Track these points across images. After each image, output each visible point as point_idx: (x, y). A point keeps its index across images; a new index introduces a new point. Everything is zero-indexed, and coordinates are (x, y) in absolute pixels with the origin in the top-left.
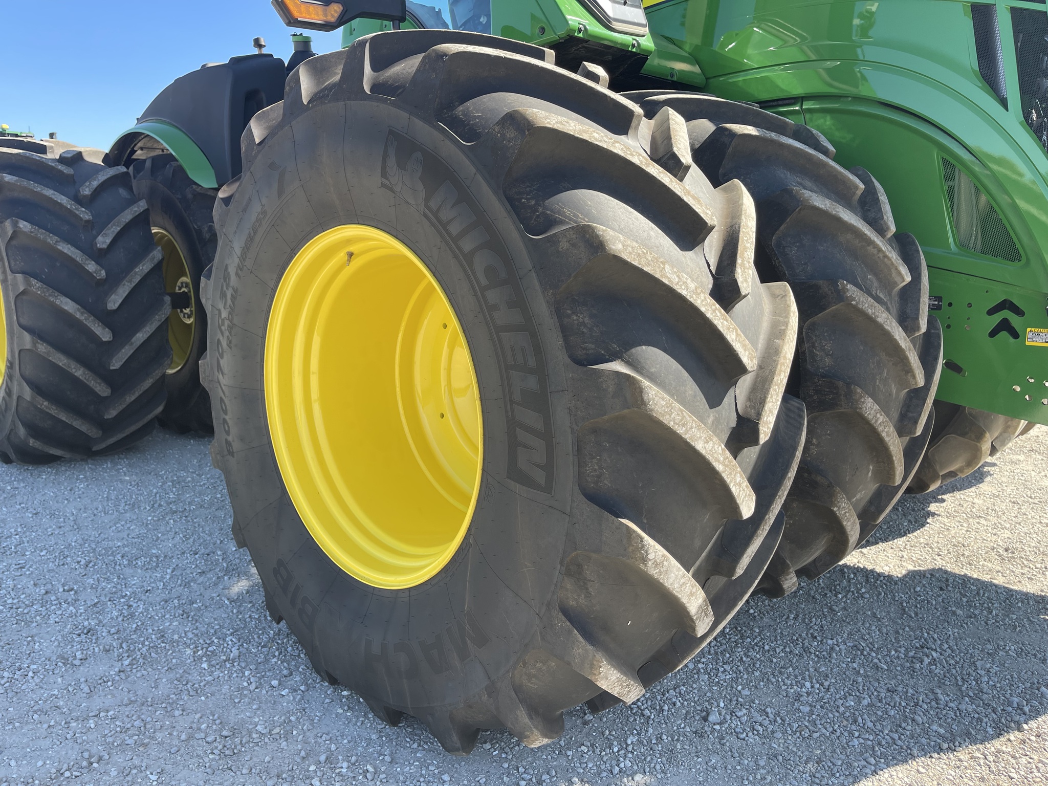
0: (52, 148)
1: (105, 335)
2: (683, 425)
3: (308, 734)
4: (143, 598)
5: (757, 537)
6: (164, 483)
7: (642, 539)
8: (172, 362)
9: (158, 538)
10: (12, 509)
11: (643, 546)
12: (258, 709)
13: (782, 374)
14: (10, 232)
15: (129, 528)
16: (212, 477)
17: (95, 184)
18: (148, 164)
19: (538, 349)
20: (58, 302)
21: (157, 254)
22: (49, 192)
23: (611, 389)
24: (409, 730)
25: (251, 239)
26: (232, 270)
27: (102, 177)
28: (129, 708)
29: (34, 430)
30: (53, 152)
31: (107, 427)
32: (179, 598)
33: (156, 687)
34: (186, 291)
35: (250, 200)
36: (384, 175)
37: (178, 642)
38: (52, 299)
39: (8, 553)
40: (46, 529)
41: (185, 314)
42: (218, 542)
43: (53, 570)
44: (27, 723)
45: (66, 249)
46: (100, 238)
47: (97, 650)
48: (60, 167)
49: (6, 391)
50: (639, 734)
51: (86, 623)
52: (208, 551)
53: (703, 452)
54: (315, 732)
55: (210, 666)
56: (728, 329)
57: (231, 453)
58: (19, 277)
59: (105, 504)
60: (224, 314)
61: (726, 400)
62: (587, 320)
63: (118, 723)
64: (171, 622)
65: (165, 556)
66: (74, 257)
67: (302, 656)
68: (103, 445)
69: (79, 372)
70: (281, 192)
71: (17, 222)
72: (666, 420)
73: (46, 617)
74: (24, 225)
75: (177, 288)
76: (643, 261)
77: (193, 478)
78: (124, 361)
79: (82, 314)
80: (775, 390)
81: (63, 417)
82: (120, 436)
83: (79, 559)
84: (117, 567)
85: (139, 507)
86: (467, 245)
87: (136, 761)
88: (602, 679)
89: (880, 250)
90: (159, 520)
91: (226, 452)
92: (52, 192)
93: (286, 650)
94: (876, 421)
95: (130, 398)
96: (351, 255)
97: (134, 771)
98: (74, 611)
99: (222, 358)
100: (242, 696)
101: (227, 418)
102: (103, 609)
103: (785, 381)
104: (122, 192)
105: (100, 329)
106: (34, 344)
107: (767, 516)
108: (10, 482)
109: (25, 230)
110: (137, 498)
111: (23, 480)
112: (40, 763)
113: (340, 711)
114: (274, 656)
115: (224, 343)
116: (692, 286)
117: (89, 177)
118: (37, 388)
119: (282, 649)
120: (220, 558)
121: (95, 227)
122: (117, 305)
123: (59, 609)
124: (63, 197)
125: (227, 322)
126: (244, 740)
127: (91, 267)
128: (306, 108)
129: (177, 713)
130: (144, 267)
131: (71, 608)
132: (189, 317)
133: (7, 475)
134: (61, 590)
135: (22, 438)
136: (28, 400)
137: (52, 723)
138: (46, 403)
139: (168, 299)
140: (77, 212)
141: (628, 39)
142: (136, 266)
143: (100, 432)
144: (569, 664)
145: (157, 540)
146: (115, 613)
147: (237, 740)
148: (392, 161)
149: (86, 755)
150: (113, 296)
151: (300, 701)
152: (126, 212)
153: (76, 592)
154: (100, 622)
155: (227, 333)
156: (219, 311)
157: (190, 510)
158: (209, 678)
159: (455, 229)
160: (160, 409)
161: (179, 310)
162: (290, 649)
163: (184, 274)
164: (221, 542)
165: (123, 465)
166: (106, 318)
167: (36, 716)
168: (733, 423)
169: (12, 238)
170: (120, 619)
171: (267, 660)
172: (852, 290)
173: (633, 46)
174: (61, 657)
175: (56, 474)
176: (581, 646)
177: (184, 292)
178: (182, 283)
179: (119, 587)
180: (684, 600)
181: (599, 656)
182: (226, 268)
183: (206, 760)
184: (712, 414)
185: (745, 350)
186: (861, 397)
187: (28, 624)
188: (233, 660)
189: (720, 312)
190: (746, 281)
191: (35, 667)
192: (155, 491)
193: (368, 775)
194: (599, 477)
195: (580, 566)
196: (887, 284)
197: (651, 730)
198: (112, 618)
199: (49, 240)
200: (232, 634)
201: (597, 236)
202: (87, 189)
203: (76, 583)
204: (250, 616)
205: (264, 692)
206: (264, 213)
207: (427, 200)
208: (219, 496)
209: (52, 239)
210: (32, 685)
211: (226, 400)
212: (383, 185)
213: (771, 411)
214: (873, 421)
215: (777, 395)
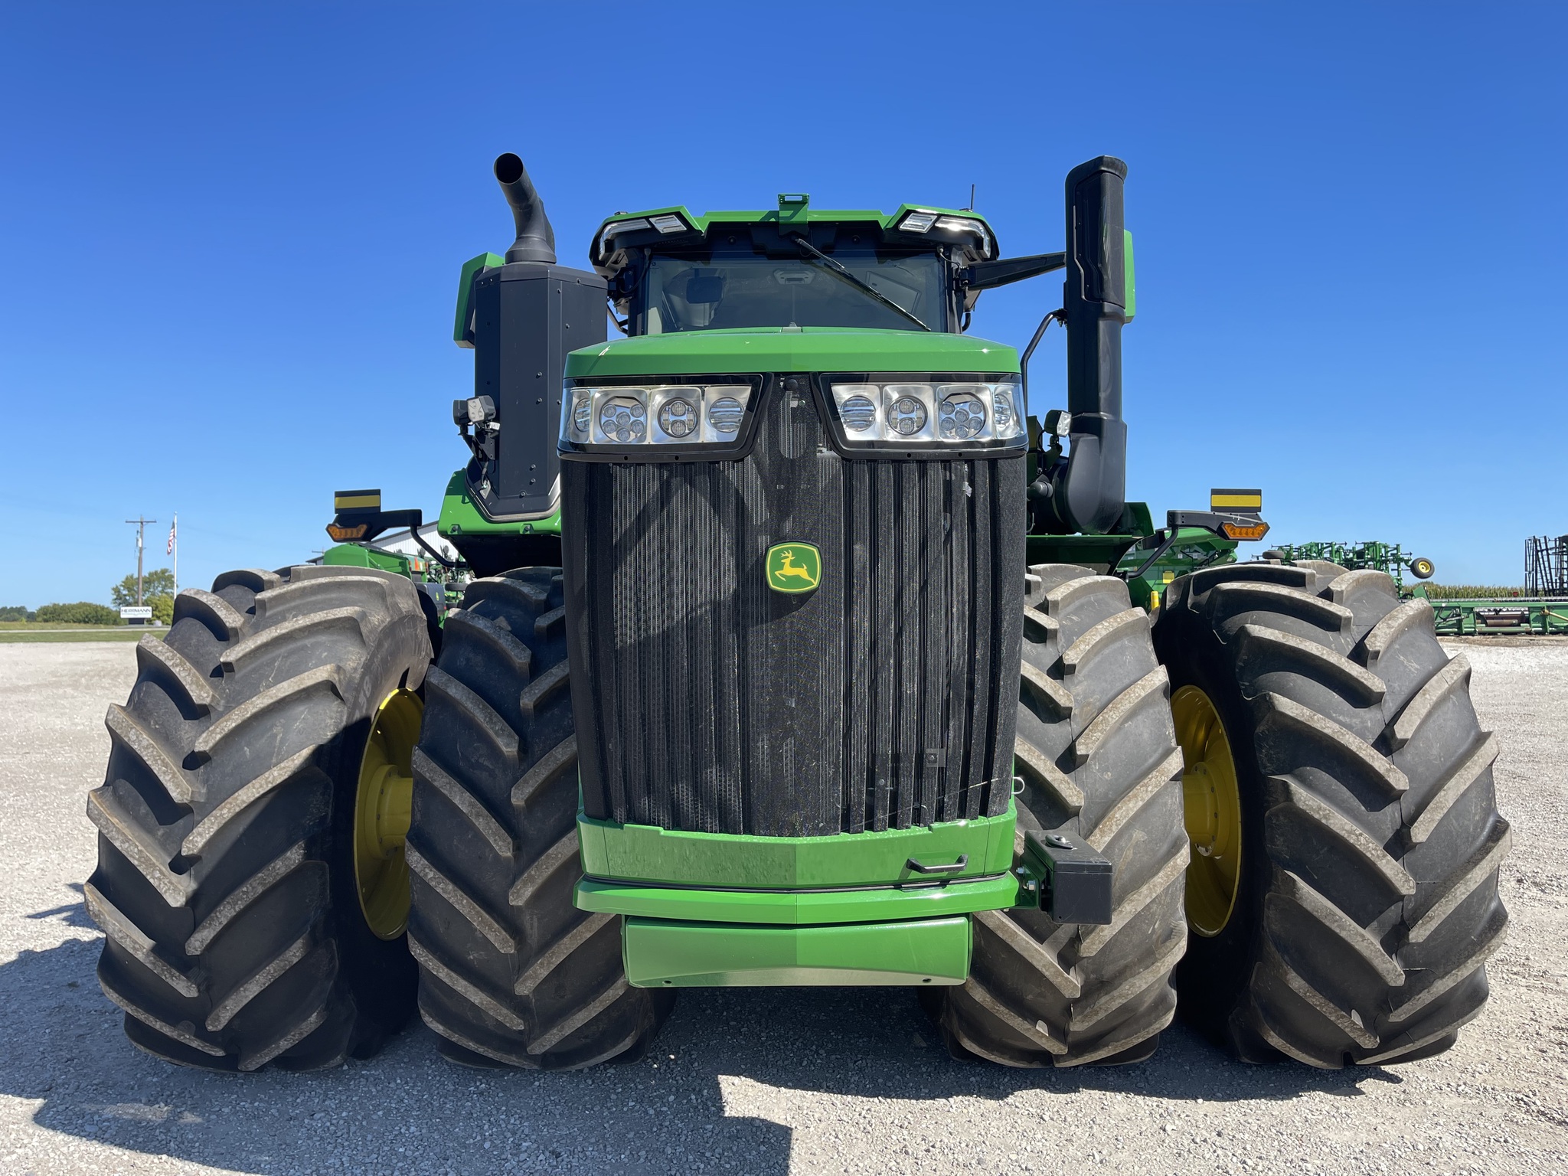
13: (225, 811)
53: (120, 848)
56: (164, 773)
80: (209, 820)
141: (519, 525)
173: (525, 529)
184: (161, 831)
185: (177, 788)
213: (200, 834)
214: (421, 875)
215: (213, 824)
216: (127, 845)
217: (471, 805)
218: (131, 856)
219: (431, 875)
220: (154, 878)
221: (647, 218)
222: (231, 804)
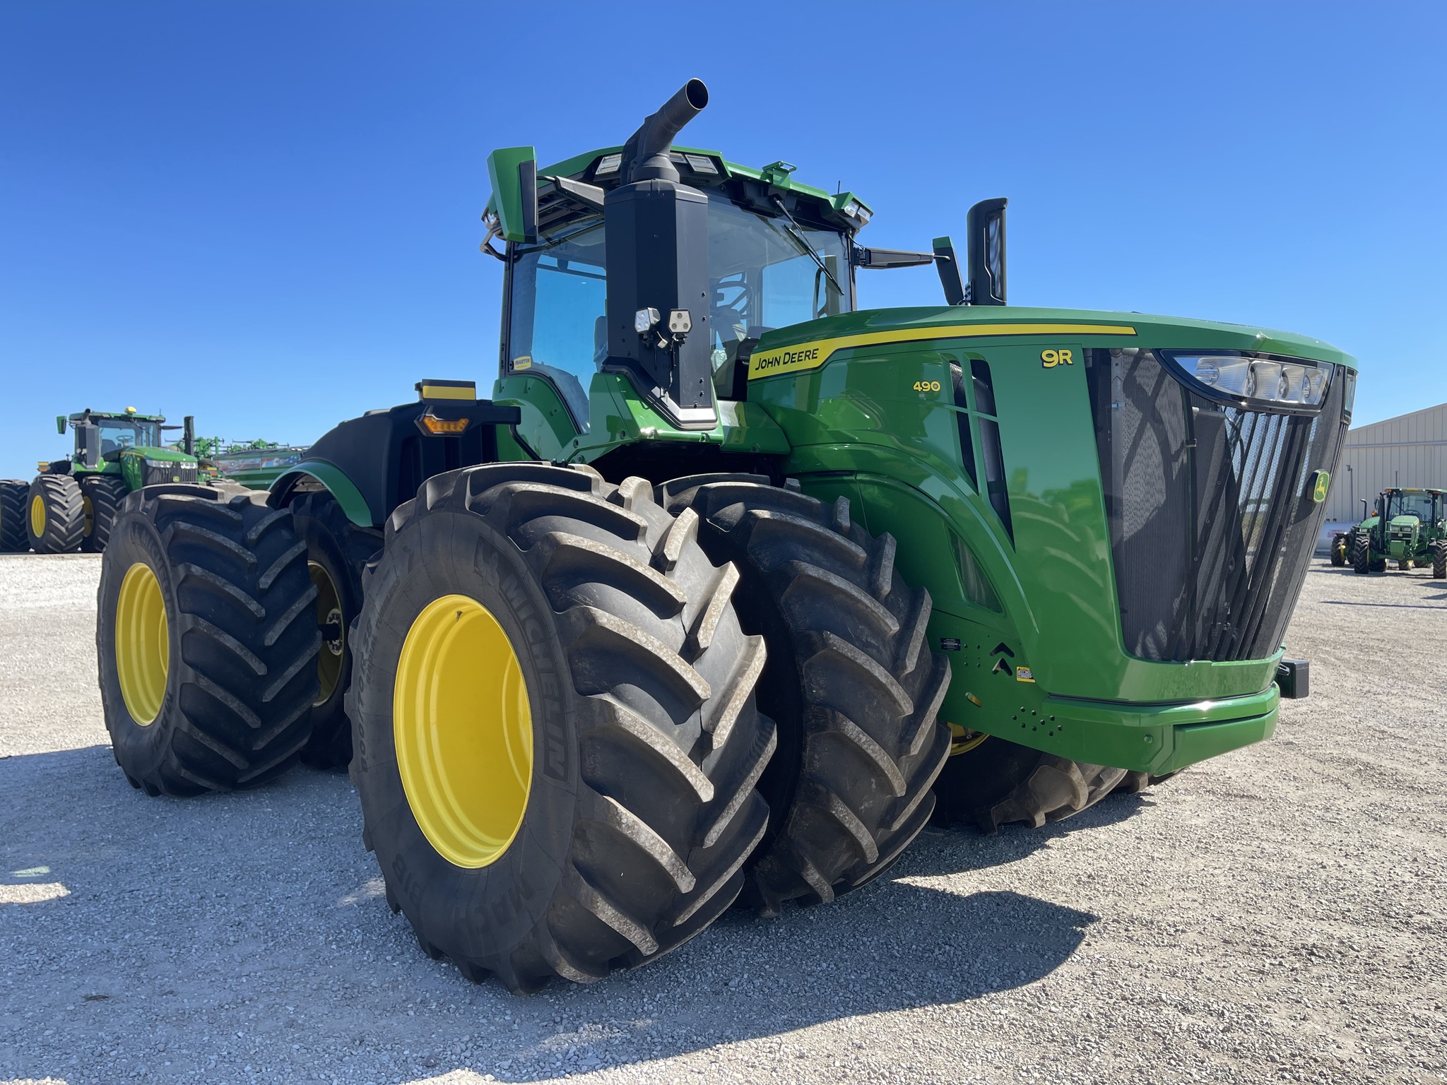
0: (222, 494)
1: (260, 669)
2: (645, 734)
3: (410, 988)
4: (285, 902)
5: (723, 818)
6: (304, 814)
7: (617, 808)
8: (319, 695)
9: (298, 859)
10: (162, 836)
11: (618, 813)
12: (374, 973)
13: (738, 702)
14: (182, 576)
15: (272, 851)
16: (351, 809)
17: (261, 528)
18: (309, 500)
19: (560, 685)
20: (221, 640)
21: (313, 592)
22: (220, 538)
23: (597, 710)
24: (489, 987)
25: (388, 600)
26: (373, 623)
27: (268, 521)
28: (273, 971)
29: (187, 762)
30: (223, 498)
31: (254, 759)
32: (315, 903)
33: (295, 960)
34: (337, 622)
35: (389, 571)
36: (476, 565)
37: (313, 932)
38: (216, 637)
39: (164, 869)
40: (197, 851)
41: (334, 645)
42: (352, 862)
43: (206, 882)
44: (193, 979)
45: (232, 590)
46: (262, 580)
47: (246, 936)
48: (231, 514)
49: (162, 722)
50: (668, 992)
51: (237, 919)
52: (342, 869)
53: (661, 752)
54: (416, 987)
55: (338, 947)
56: (685, 671)
57: (365, 769)
58: (188, 616)
59: (250, 831)
60: (366, 657)
61: (691, 719)
62: (587, 666)
63: (264, 979)
64: (308, 918)
65: (304, 873)
66: (239, 597)
67: (414, 942)
68: (248, 777)
69: (234, 704)
70: (410, 570)
71: (190, 567)
72: (631, 730)
73: (203, 915)
74: (196, 570)
75: (328, 619)
76: (621, 629)
77: (332, 810)
78: (275, 694)
79: (242, 650)
80: (729, 713)
81: (215, 748)
82: (266, 768)
83: (228, 874)
84: (262, 880)
85: (281, 834)
86: (523, 615)
87: (278, 1000)
88: (600, 912)
89: (867, 607)
90: (299, 844)
91: (361, 769)
92: (222, 537)
93: (401, 938)
94: (860, 740)
95: (278, 731)
96: (460, 613)
97: (277, 1006)
98: (226, 910)
99: (362, 691)
100: (362, 965)
101: (363, 740)
102: (251, 910)
103: (740, 707)
104: (285, 534)
105: (257, 664)
106: (197, 679)
107: (730, 804)
108: (158, 813)
109: (196, 574)
110: (279, 827)
111: (169, 811)
112: (206, 1001)
113: (438, 976)
114: (391, 942)
115: (364, 679)
116: (657, 643)
117: (255, 523)
118: (195, 720)
119: (398, 938)
120: (353, 875)
121: (260, 568)
122: (273, 641)
123: (214, 909)
124: (232, 542)
125: (367, 663)
126: (361, 990)
127: (253, 606)
128: (429, 513)
129: (310, 974)
130: (300, 605)
131: (224, 908)
132: (338, 649)
133: (154, 806)
134: (214, 896)
135: (174, 768)
136: (186, 731)
137: (213, 979)
138: (201, 734)
139: (319, 634)
140: (244, 556)
141: (698, 434)
142: (293, 604)
143: (247, 764)
144: (579, 902)
145: (297, 861)
146: (261, 912)
147: (356, 990)
148: (481, 557)
149: (240, 997)
150: (270, 633)
151: (407, 969)
152: (287, 553)
153: (227, 898)
154: (249, 918)
155: (367, 672)
156: (362, 654)
157: (328, 837)
158: (336, 954)
159: (516, 604)
160: (305, 741)
161: (328, 642)
162: (404, 937)
163: (335, 606)
164: (355, 862)
165: (265, 798)
166: (262, 653)
167: (200, 976)
168: (698, 735)
169: (184, 581)
170: (265, 916)
171: (384, 945)
172: (834, 639)
173: (703, 438)
174: (218, 940)
175: (202, 805)
176: (586, 888)
177: (334, 623)
178: (333, 615)
179: (264, 894)
180: (657, 856)
181: (596, 893)
182: (369, 621)
183: (331, 1000)
184: (677, 729)
185: (700, 685)
186: (843, 721)
187: (187, 920)
188: (357, 944)
189: (679, 660)
190: (706, 638)
191: (196, 946)
192: (295, 820)
193: (451, 1010)
194: (594, 769)
195: (584, 831)
196: (878, 632)
197: (679, 990)
198: (259, 916)
199: (217, 583)
200: (358, 927)
201: (591, 614)
202: (254, 534)
203: (227, 891)
204: (374, 916)
205: (380, 963)
206: (398, 582)
207: (501, 584)
208: (356, 825)
209: (220, 582)
210: (195, 957)
211: (363, 725)
212: (475, 571)
213: (724, 727)
214: (856, 740)
215: (732, 716)
216: (667, 747)
217: (887, 676)
218: (672, 758)
219: (864, 739)
220: (691, 776)
221: (684, 153)
222: (740, 695)
